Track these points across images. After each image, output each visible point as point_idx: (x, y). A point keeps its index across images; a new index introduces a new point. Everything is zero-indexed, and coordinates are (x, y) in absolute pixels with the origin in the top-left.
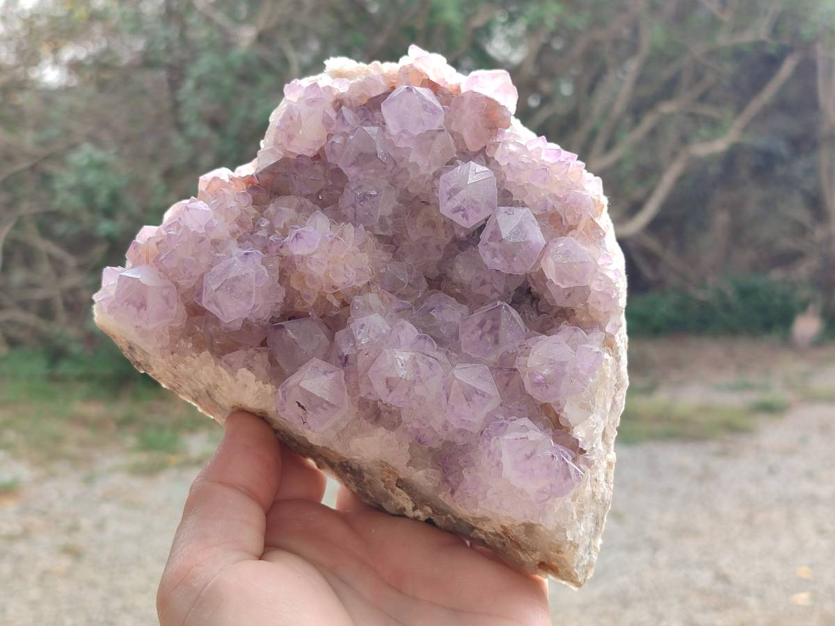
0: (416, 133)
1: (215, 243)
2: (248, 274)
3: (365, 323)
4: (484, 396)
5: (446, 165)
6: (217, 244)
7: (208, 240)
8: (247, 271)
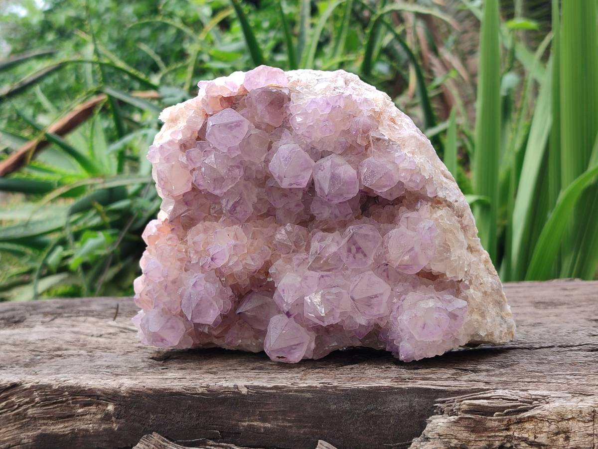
0: (237, 144)
1: (174, 282)
2: (202, 298)
3: (283, 288)
4: (378, 297)
5: (268, 151)
6: (175, 282)
7: (169, 284)
8: (200, 296)
